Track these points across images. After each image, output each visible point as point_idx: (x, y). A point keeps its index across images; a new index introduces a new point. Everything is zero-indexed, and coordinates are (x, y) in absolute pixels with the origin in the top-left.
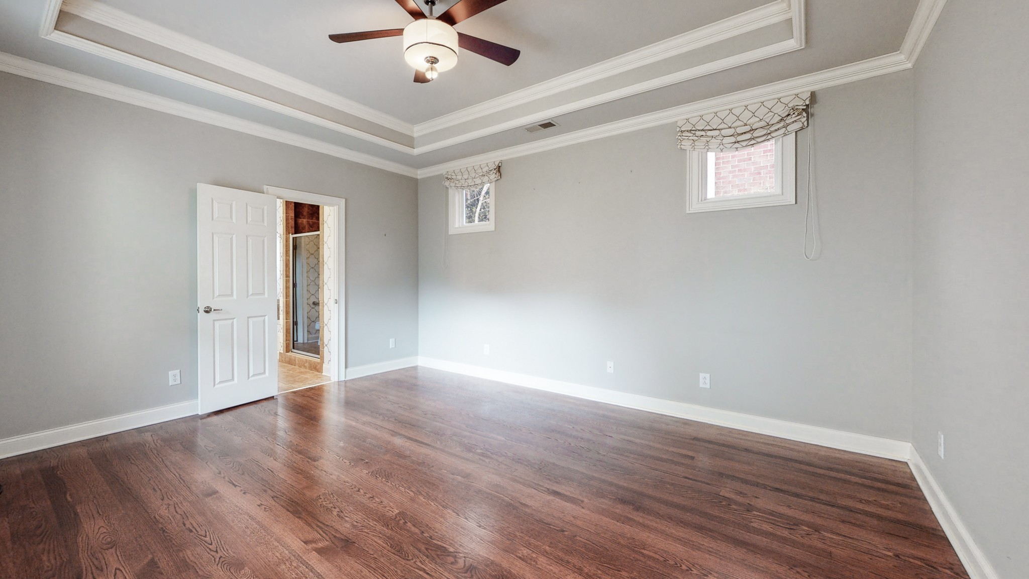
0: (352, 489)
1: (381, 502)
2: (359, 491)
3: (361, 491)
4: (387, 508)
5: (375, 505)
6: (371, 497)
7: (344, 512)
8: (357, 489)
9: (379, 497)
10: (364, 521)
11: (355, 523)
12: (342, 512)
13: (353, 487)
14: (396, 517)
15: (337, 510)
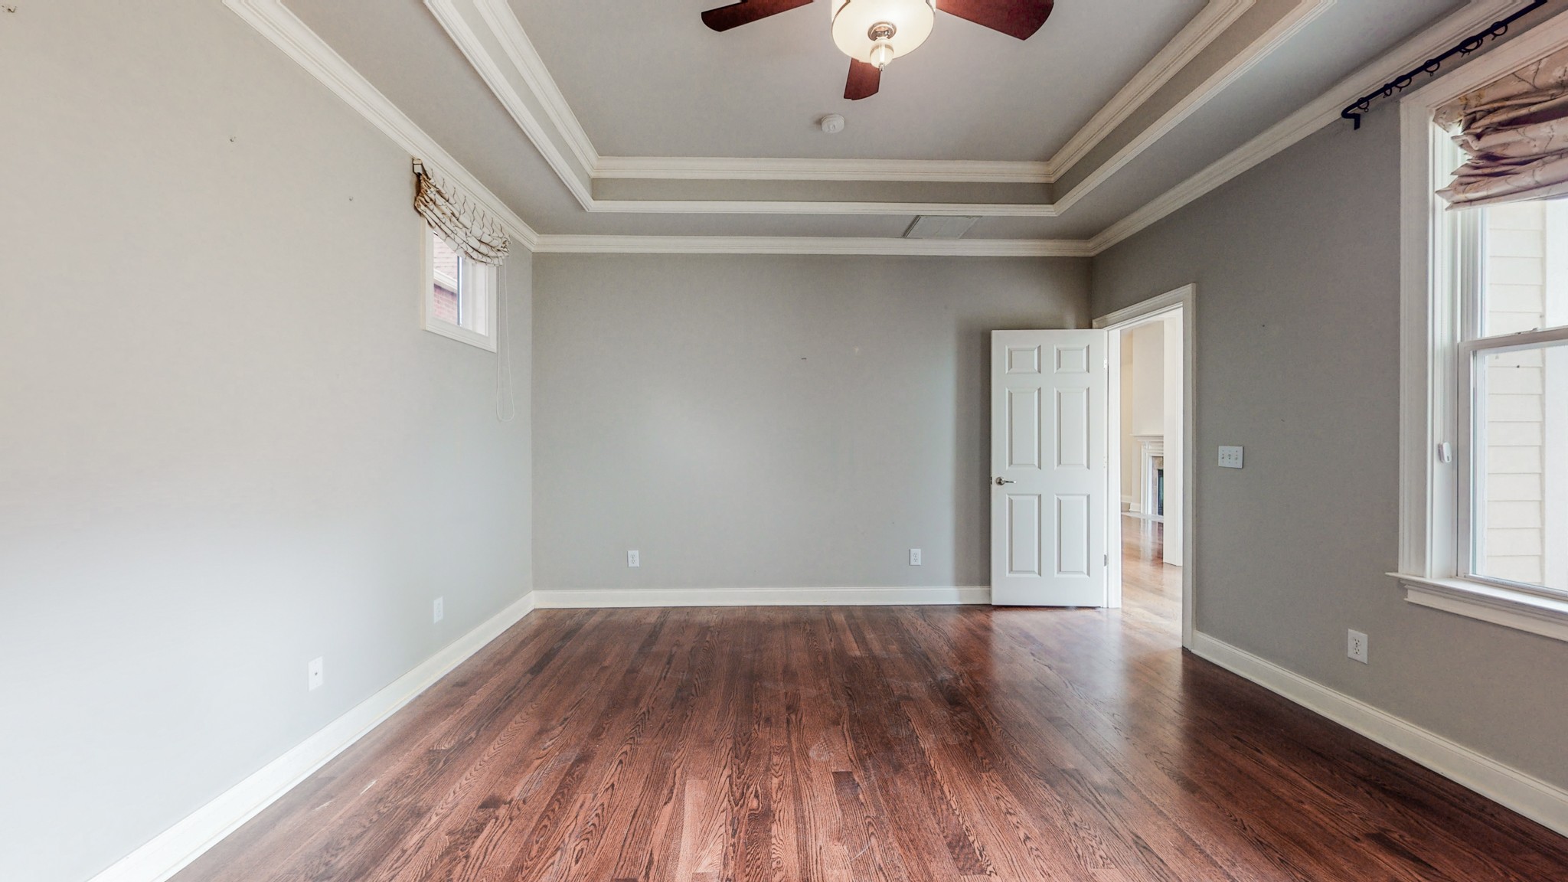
0: (1037, 849)
1: (998, 798)
2: (1027, 838)
3: (1022, 837)
4: (995, 785)
5: (1010, 799)
6: (1011, 814)
7: (1061, 810)
8: (1029, 844)
9: (996, 808)
10: (1034, 784)
11: (1047, 786)
12: (1065, 813)
13: (1035, 853)
14: (990, 769)
15: (1072, 820)
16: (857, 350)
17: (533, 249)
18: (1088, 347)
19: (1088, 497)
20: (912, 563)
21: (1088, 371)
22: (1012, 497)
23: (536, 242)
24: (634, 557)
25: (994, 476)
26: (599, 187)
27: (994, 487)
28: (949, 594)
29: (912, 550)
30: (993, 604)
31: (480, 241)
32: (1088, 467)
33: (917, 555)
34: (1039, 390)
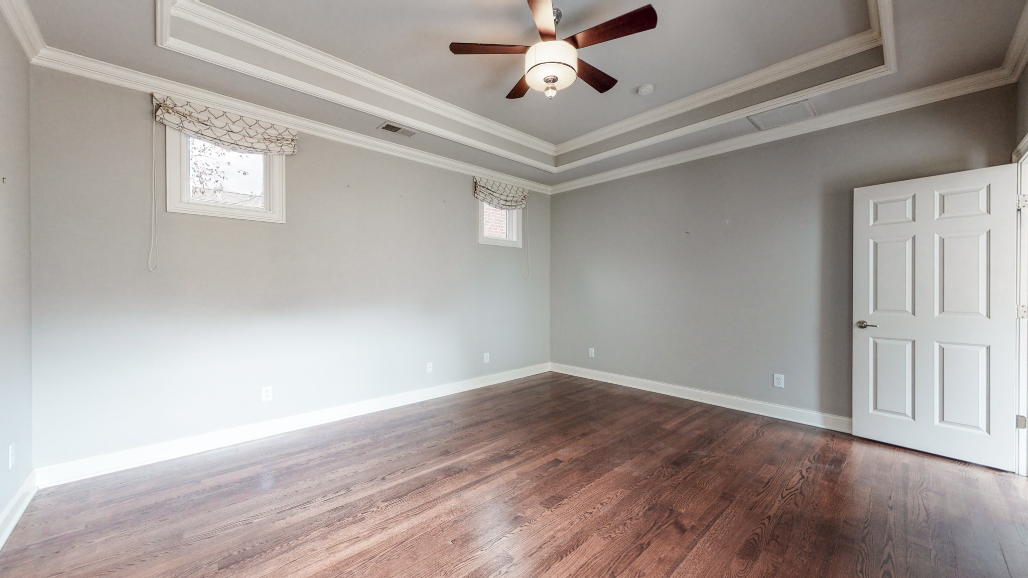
16: (727, 222)
17: (550, 194)
18: (989, 187)
19: (989, 348)
20: (775, 385)
21: (989, 211)
22: (877, 340)
23: (549, 190)
24: (592, 352)
25: (856, 319)
26: (558, 160)
27: (856, 331)
28: (814, 418)
29: (775, 374)
30: (853, 434)
31: (506, 201)
32: (989, 316)
33: (780, 380)
34: (914, 238)
